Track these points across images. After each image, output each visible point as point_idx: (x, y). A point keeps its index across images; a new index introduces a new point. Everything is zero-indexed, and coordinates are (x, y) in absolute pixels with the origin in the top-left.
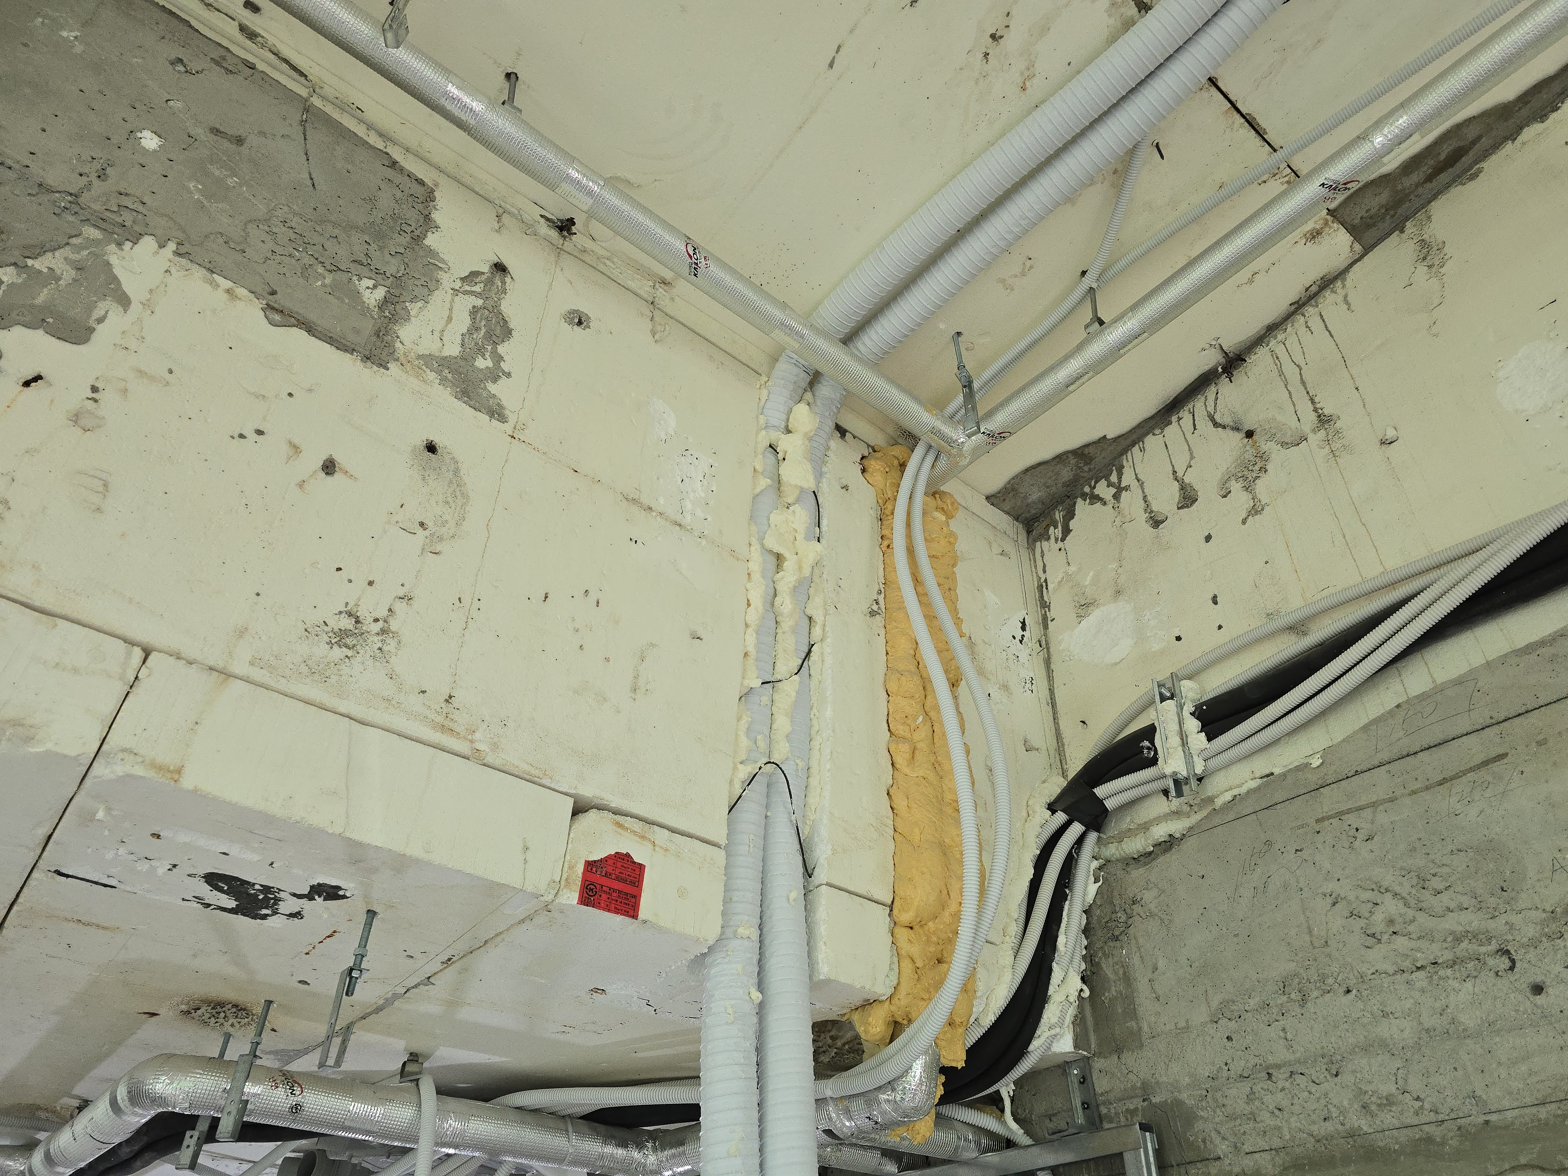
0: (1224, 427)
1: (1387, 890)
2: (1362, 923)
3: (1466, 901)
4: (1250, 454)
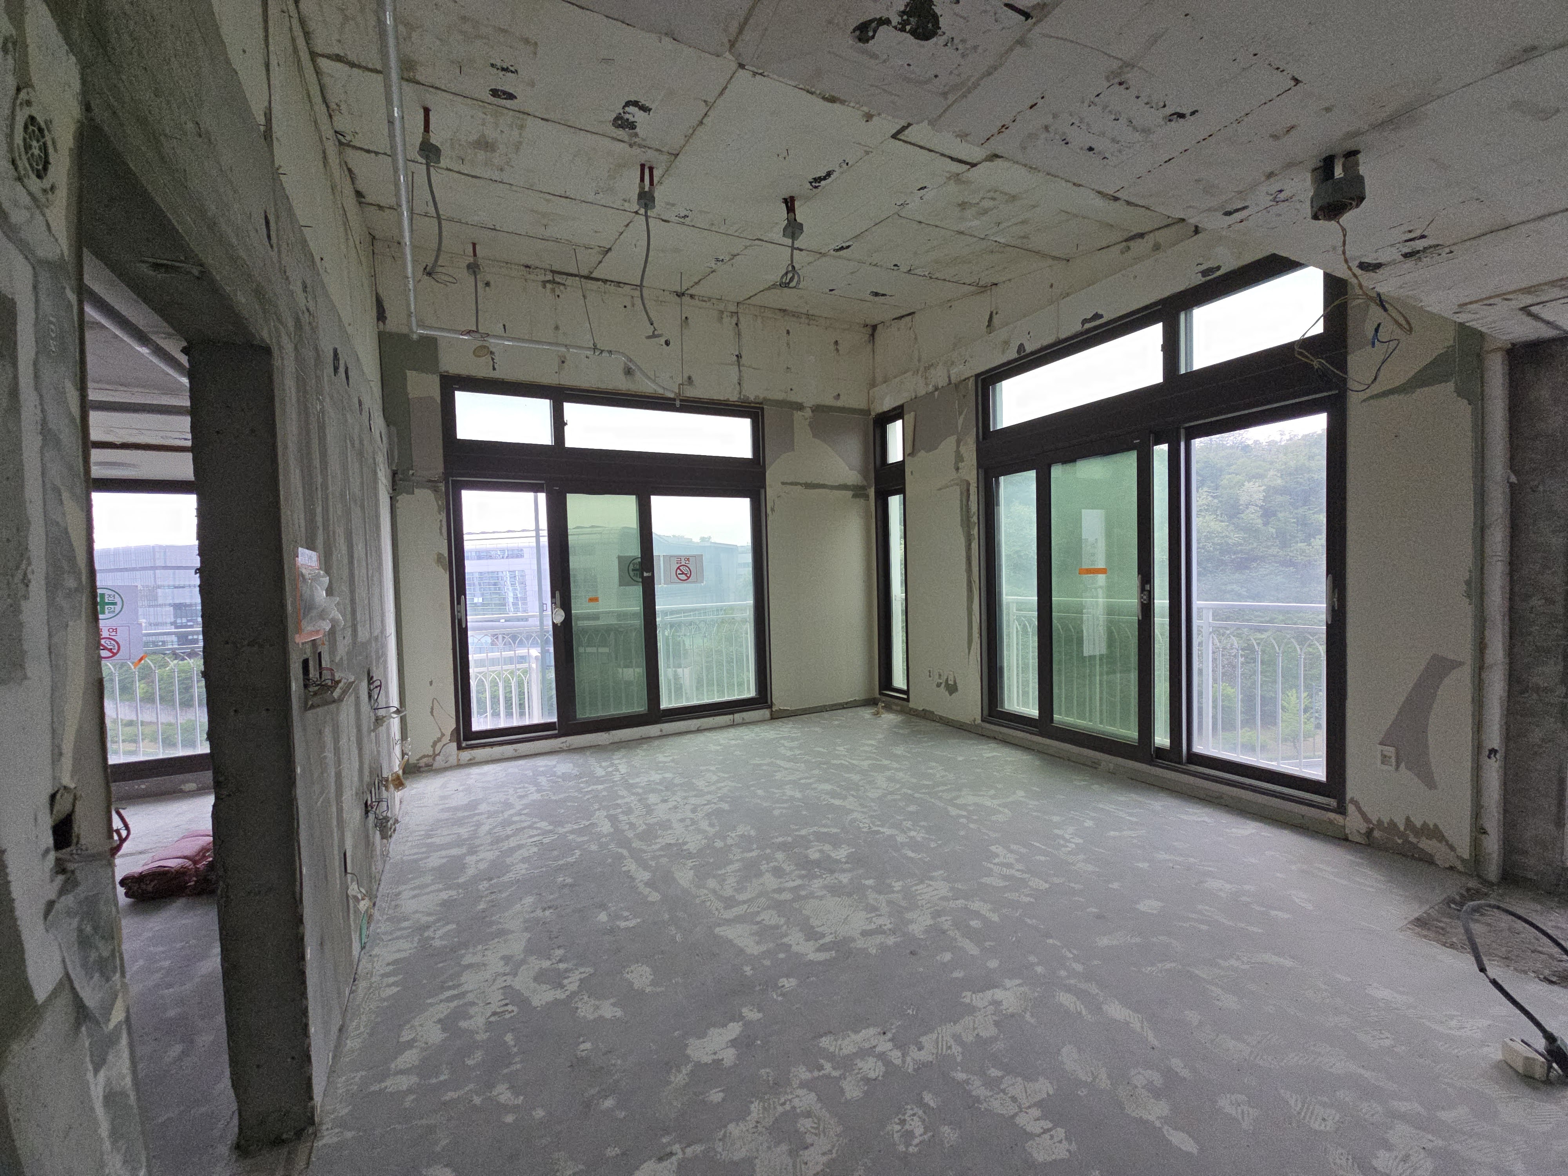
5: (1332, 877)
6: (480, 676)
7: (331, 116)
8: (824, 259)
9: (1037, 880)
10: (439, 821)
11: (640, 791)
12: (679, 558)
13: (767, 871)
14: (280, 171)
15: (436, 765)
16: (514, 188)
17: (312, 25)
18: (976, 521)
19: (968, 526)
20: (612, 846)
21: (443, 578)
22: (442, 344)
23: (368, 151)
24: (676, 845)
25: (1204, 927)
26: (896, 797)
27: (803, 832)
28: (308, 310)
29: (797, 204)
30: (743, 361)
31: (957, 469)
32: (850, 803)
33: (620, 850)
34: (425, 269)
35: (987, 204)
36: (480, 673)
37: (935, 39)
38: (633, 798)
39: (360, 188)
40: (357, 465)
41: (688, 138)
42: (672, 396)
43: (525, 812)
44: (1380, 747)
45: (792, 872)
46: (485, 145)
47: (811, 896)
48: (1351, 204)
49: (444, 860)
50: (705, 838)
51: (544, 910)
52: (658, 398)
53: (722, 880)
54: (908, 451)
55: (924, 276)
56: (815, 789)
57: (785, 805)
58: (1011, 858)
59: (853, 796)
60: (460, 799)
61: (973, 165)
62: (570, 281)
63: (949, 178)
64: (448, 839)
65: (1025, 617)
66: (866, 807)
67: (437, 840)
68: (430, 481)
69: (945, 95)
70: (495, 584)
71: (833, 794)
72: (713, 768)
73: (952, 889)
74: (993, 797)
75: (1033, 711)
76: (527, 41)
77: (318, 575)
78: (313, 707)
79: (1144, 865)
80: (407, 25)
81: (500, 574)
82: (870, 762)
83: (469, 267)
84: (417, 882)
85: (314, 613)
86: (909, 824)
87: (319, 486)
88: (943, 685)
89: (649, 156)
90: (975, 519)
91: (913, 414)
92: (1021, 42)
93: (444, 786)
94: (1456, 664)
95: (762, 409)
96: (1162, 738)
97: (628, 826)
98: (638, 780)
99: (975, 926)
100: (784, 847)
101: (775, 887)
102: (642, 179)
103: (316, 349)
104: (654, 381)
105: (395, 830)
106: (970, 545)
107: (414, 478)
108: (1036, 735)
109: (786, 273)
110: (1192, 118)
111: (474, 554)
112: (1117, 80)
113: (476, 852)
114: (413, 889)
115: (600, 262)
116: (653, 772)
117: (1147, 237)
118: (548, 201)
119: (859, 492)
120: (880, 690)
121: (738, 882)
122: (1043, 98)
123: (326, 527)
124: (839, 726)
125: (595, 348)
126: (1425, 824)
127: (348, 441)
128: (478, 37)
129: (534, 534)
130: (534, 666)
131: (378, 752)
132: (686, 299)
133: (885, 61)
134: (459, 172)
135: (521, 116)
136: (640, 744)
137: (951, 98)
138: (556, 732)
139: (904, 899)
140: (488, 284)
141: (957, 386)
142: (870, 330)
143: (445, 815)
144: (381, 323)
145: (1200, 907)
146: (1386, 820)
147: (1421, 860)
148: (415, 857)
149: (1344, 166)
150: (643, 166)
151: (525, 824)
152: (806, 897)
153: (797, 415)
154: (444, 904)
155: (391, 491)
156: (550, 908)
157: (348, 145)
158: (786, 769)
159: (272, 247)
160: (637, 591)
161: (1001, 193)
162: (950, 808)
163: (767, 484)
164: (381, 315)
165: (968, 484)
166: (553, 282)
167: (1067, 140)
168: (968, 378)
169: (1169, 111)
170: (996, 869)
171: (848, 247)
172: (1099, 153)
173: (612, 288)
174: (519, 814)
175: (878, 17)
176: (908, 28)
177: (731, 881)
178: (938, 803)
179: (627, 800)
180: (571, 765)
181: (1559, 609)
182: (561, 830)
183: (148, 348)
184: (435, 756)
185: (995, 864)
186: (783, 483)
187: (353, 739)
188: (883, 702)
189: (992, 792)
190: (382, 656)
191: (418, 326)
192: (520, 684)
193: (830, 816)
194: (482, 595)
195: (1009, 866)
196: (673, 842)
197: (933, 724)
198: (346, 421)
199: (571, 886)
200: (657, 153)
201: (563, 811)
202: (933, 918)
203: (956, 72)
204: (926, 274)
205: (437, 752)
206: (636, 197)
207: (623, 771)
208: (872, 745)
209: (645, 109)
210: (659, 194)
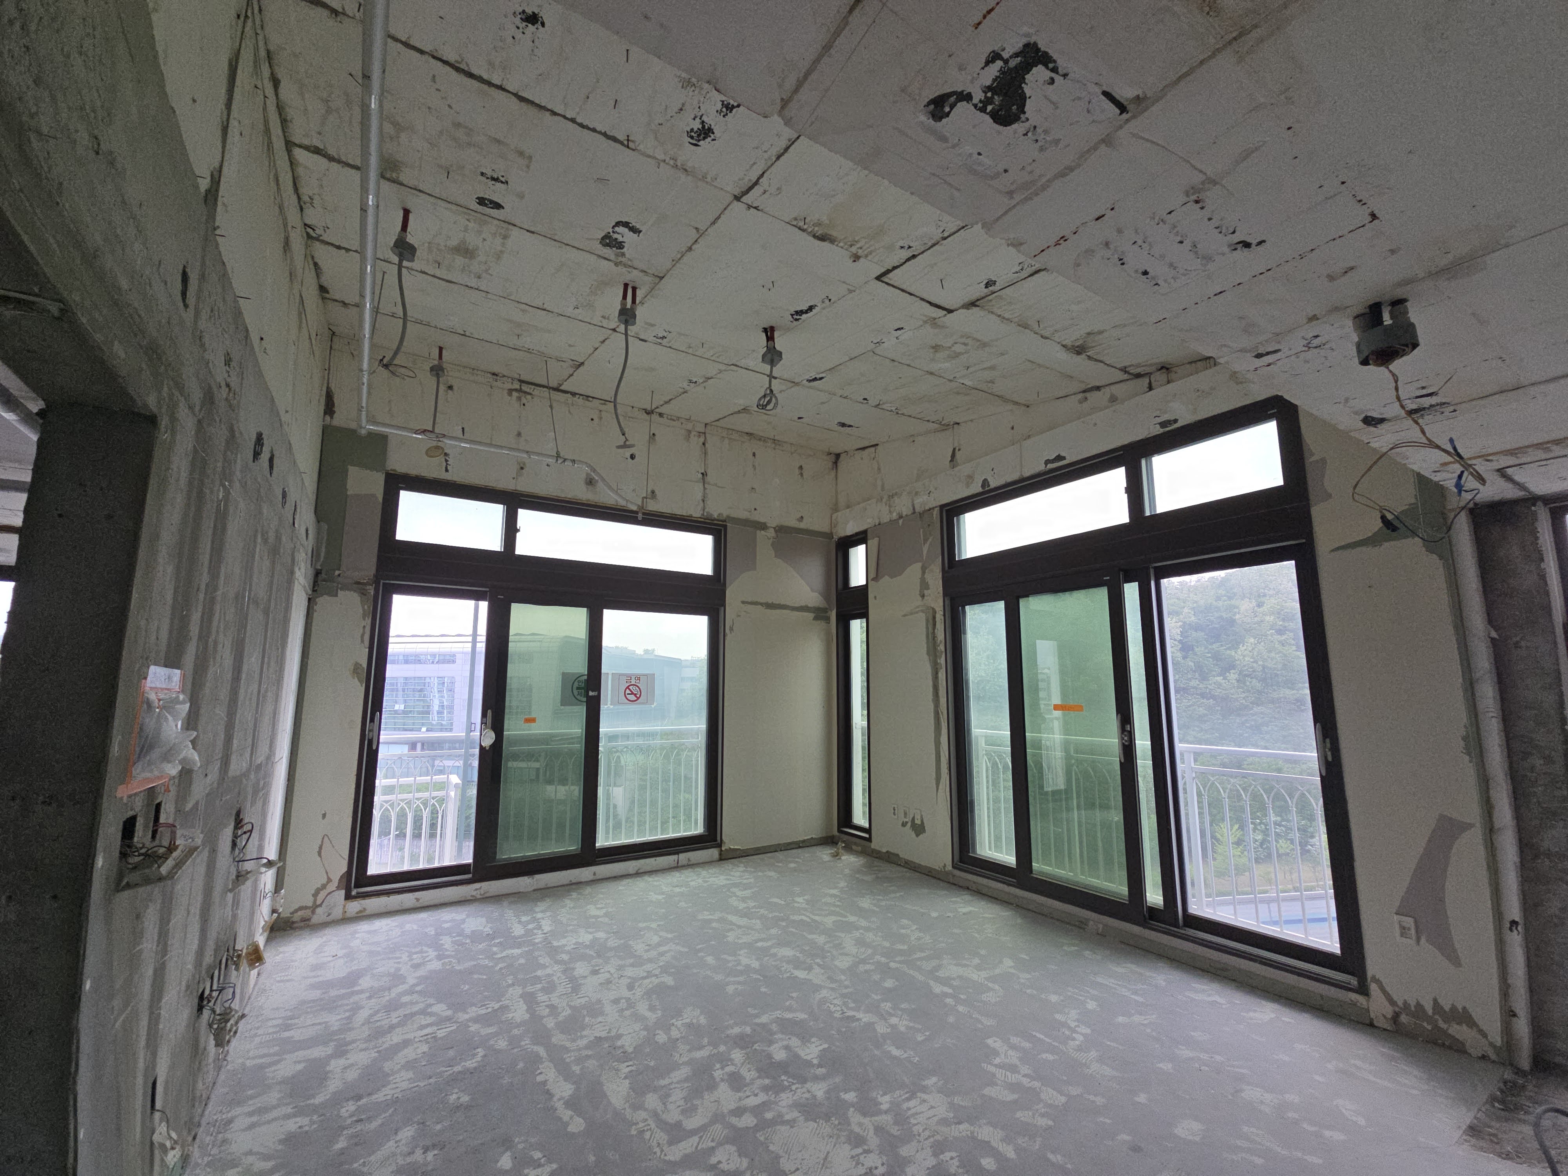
5: (1371, 1078)
6: (386, 805)
7: (302, 209)
8: (797, 388)
9: (1050, 1090)
10: (303, 1002)
11: (565, 957)
12: (629, 677)
13: (722, 1080)
14: (218, 232)
15: (315, 919)
16: (489, 296)
17: (291, 113)
18: (943, 650)
19: (936, 656)
20: (526, 1042)
21: (357, 691)
22: (392, 444)
23: (339, 247)
24: (606, 1039)
25: (1259, 1161)
26: (868, 967)
27: (764, 1019)
28: (228, 385)
29: (776, 334)
30: (708, 479)
31: (923, 596)
32: (817, 976)
33: (536, 1048)
34: (381, 360)
35: (959, 348)
36: (386, 802)
37: (1015, 126)
38: (556, 968)
39: (325, 284)
40: (267, 563)
41: (676, 262)
42: (635, 508)
43: (418, 988)
44: (1395, 917)
45: (753, 1080)
46: (465, 251)
47: (779, 1121)
48: (1404, 350)
49: (300, 1067)
50: (644, 1029)
51: (426, 1150)
52: (619, 510)
53: (665, 1098)
54: (872, 576)
55: (891, 411)
56: (775, 955)
57: (741, 979)
58: (1013, 1057)
59: (819, 965)
60: (338, 970)
61: (950, 311)
62: (537, 391)
63: (925, 322)
64: (310, 1032)
65: (994, 752)
66: (836, 981)
67: (296, 1034)
68: (358, 583)
69: (1010, 194)
70: (421, 690)
71: (797, 964)
72: (654, 925)
73: (952, 1105)
74: (979, 968)
75: (1009, 859)
76: (521, 154)
77: (176, 701)
78: (128, 886)
79: (1167, 1066)
80: (395, 124)
81: (428, 680)
82: (834, 918)
83: (432, 369)
84: (258, 1103)
85: (155, 754)
86: (887, 1006)
87: (203, 587)
88: (909, 824)
89: (633, 276)
90: (942, 647)
91: (876, 539)
92: (1107, 141)
93: (319, 951)
94: (1465, 827)
95: (725, 527)
96: (1154, 896)
97: (548, 1010)
98: (563, 942)
99: (987, 1167)
100: (742, 1042)
101: (733, 1106)
102: (625, 297)
103: (232, 430)
104: (617, 493)
105: (236, 1032)
106: (937, 673)
107: (340, 579)
108: (1014, 886)
109: (765, 396)
110: (1259, 248)
111: (401, 658)
112: (1194, 197)
113: (346, 1052)
114: (251, 1114)
115: (572, 375)
116: (582, 931)
117: (1103, 390)
118: (523, 311)
119: (820, 614)
120: (839, 827)
121: (685, 1099)
122: (1112, 209)
123: (204, 637)
124: (795, 870)
125: (558, 456)
126: (1454, 1008)
127: (259, 536)
128: (469, 144)
129: (470, 639)
130: (452, 794)
131: (235, 916)
132: (655, 417)
133: (954, 147)
134: (434, 276)
135: (506, 225)
136: (569, 891)
137: (1018, 197)
138: (470, 876)
139: (896, 1123)
140: (450, 388)
141: (921, 515)
142: (833, 458)
143: (316, 994)
144: (328, 418)
145: (1245, 1129)
146: (1413, 1004)
147: (1450, 1048)
148: (263, 1060)
149: (1391, 313)
150: (626, 286)
151: (416, 1008)
152: (773, 1122)
153: (761, 534)
154: (290, 1140)
155: (310, 592)
156: (434, 1146)
157: (317, 239)
158: (739, 927)
159: (186, 306)
160: (580, 711)
161: (974, 339)
162: (932, 983)
163: (727, 602)
164: (329, 408)
165: (934, 612)
166: (520, 391)
167: (1125, 260)
168: (933, 508)
169: (1237, 238)
170: (1000, 1074)
171: (821, 379)
172: (1153, 278)
173: (580, 401)
174: (410, 992)
175: (959, 90)
176: (989, 108)
177: (677, 1096)
178: (916, 975)
179: (549, 971)
180: (484, 920)
181: (1558, 768)
182: (463, 1017)
183: (17, 414)
184: (315, 906)
185: (996, 1066)
186: (743, 602)
187: (196, 909)
188: (844, 842)
189: (976, 961)
190: (262, 790)
191: (367, 421)
192: (434, 812)
193: (794, 995)
194: (405, 701)
195: (1013, 1069)
196: (603, 1034)
197: (899, 868)
198: (261, 513)
199: (468, 1107)
200: (641, 274)
201: (467, 987)
202: (935, 1155)
203: (1029, 168)
204: (893, 409)
205: (318, 902)
206: (617, 314)
207: (547, 928)
208: (834, 896)
209: (635, 230)
210: (640, 312)
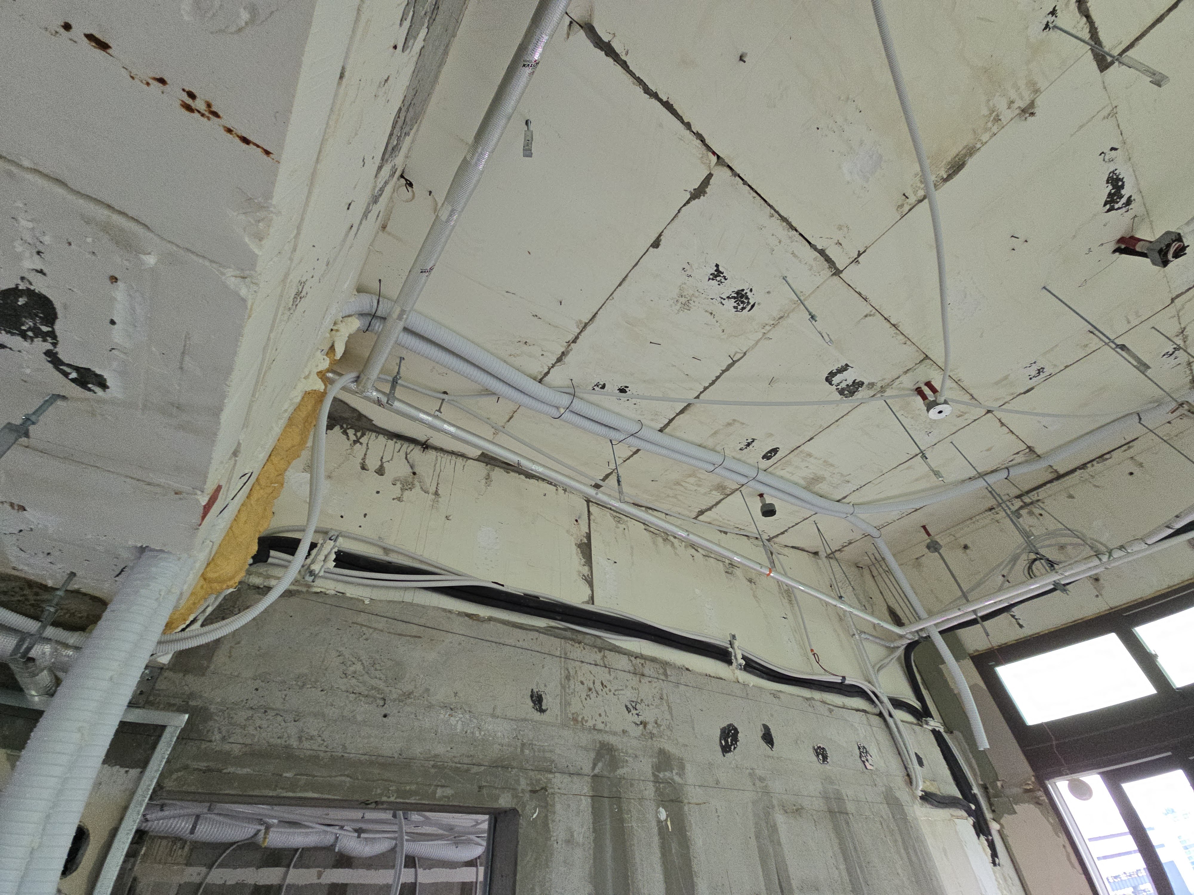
0: (408, 462)
1: (361, 661)
2: (345, 668)
3: (383, 677)
4: (410, 480)
